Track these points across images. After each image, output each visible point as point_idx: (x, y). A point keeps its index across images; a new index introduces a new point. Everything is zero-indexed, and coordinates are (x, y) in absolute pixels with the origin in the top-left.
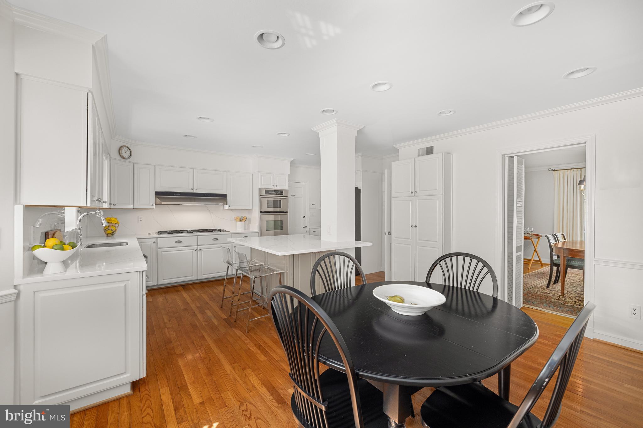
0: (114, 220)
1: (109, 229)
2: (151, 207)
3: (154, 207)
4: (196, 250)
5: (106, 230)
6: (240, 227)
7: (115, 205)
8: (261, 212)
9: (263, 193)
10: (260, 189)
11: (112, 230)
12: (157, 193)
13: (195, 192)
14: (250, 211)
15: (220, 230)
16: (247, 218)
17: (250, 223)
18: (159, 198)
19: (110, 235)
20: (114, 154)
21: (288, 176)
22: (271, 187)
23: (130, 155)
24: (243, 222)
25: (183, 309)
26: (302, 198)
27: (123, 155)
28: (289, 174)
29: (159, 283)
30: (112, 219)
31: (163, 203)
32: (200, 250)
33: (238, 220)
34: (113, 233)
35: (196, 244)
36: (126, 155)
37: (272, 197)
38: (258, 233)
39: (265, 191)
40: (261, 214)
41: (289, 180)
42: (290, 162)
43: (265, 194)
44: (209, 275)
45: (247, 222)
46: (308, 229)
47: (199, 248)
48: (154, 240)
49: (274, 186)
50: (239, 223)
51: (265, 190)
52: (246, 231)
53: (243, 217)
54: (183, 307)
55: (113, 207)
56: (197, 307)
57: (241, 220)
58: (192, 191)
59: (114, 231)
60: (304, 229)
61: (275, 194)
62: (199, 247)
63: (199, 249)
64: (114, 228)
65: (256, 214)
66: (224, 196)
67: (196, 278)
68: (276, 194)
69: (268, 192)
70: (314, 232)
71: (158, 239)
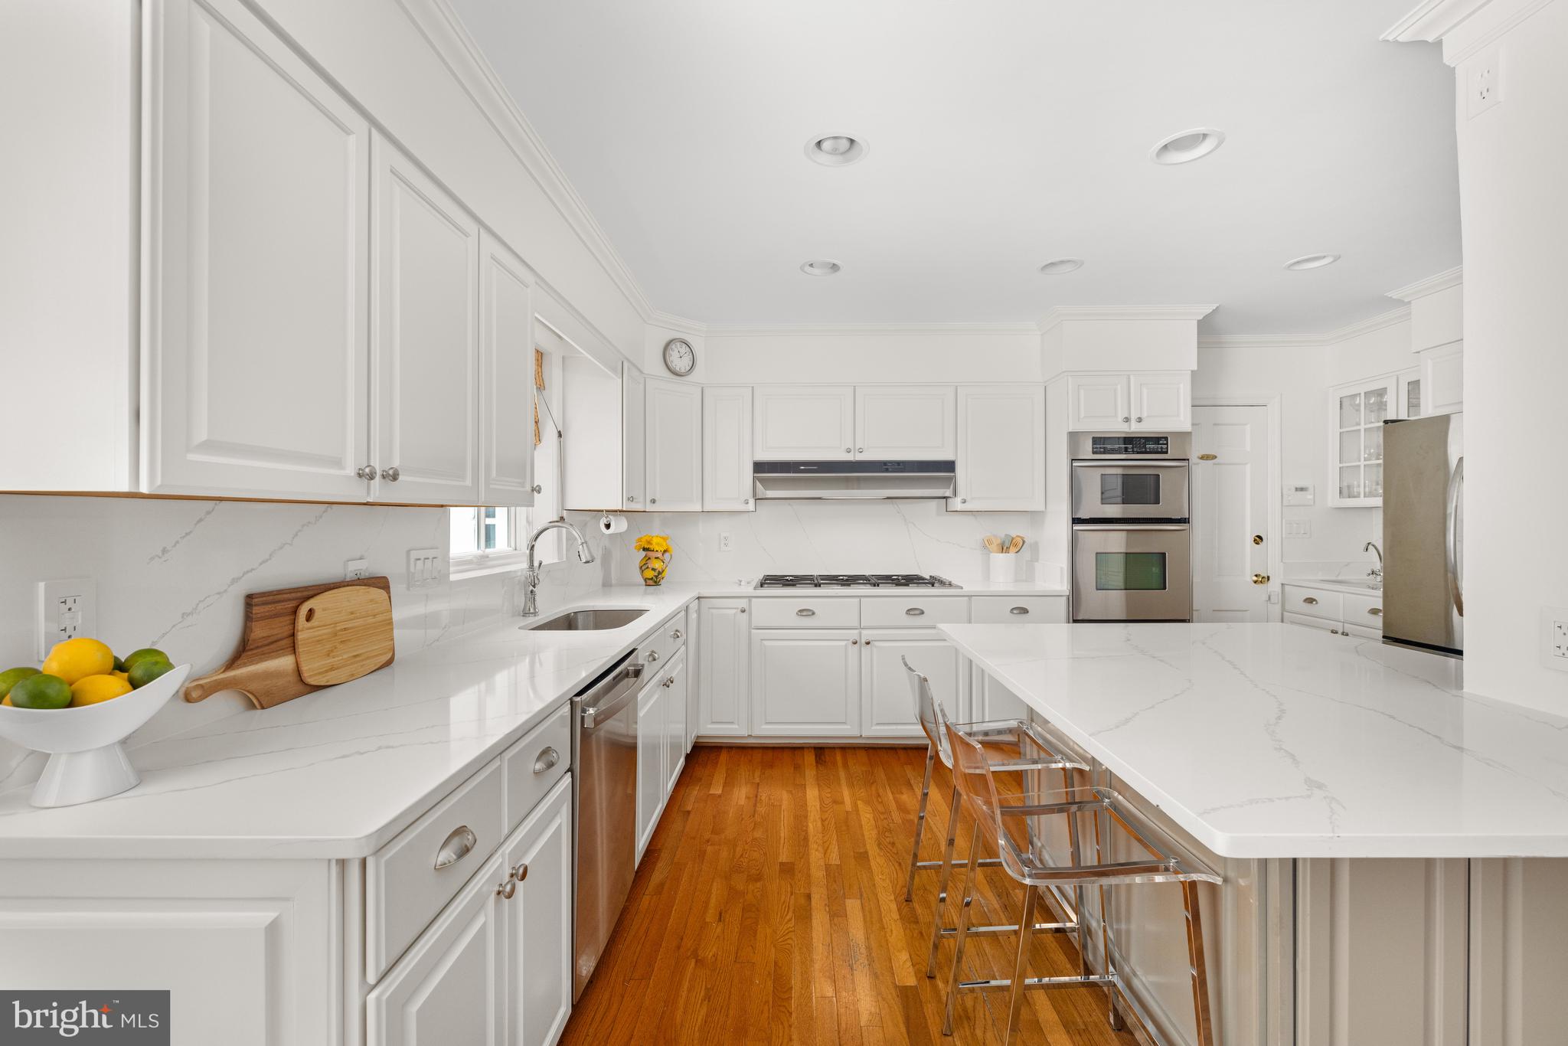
0: (658, 544)
1: (648, 568)
2: (742, 507)
3: (751, 506)
4: (855, 643)
5: (643, 568)
6: (1002, 572)
7: (653, 501)
8: (1076, 521)
9: (1086, 449)
10: (1074, 437)
11: (653, 569)
12: (759, 467)
13: (860, 457)
14: (1035, 517)
15: (933, 582)
16: (1024, 542)
17: (1037, 560)
18: (761, 480)
19: (651, 582)
20: (653, 364)
21: (1188, 378)
22: (1115, 426)
23: (691, 363)
24: (1011, 556)
25: (781, 864)
26: (1248, 467)
27: (674, 365)
28: (1196, 369)
29: (756, 733)
30: (655, 541)
31: (770, 494)
32: (868, 643)
33: (994, 547)
34: (656, 577)
35: (856, 624)
36: (680, 363)
37: (1119, 464)
38: (1065, 598)
39: (1090, 442)
40: (1077, 527)
41: (1193, 398)
42: (1199, 321)
43: (1094, 453)
44: (894, 727)
45: (1026, 553)
46: (1278, 589)
47: (867, 635)
48: (743, 603)
49: (1127, 420)
50: (1000, 559)
51: (1093, 438)
52: (1024, 588)
53: (1013, 539)
54: (784, 856)
55: (649, 508)
56: (828, 867)
57: (1003, 548)
58: (849, 457)
59: (659, 573)
60: (1259, 586)
61: (1133, 452)
62: (864, 632)
63: (863, 641)
64: (658, 565)
65: (1059, 527)
66: (949, 466)
67: (856, 733)
68: (1138, 453)
69: (1102, 444)
70: (1310, 601)
71: (754, 600)
